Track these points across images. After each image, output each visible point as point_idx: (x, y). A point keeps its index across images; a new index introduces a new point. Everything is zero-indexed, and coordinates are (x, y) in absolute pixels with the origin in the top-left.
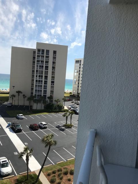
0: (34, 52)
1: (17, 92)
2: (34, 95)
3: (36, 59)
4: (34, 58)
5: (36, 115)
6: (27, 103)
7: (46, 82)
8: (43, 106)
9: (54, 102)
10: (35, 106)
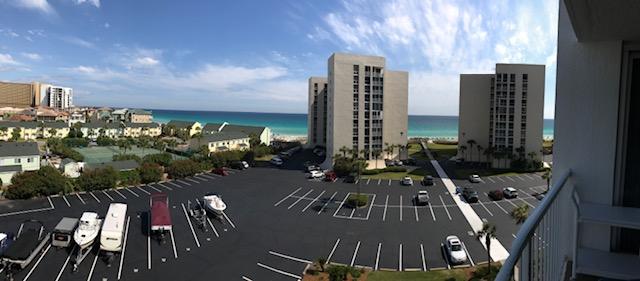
0: (493, 79)
1: (469, 142)
2: (494, 145)
3: (495, 91)
4: (493, 88)
5: (498, 177)
6: (484, 159)
7: (511, 126)
8: (509, 161)
9: (527, 157)
10: (496, 164)
